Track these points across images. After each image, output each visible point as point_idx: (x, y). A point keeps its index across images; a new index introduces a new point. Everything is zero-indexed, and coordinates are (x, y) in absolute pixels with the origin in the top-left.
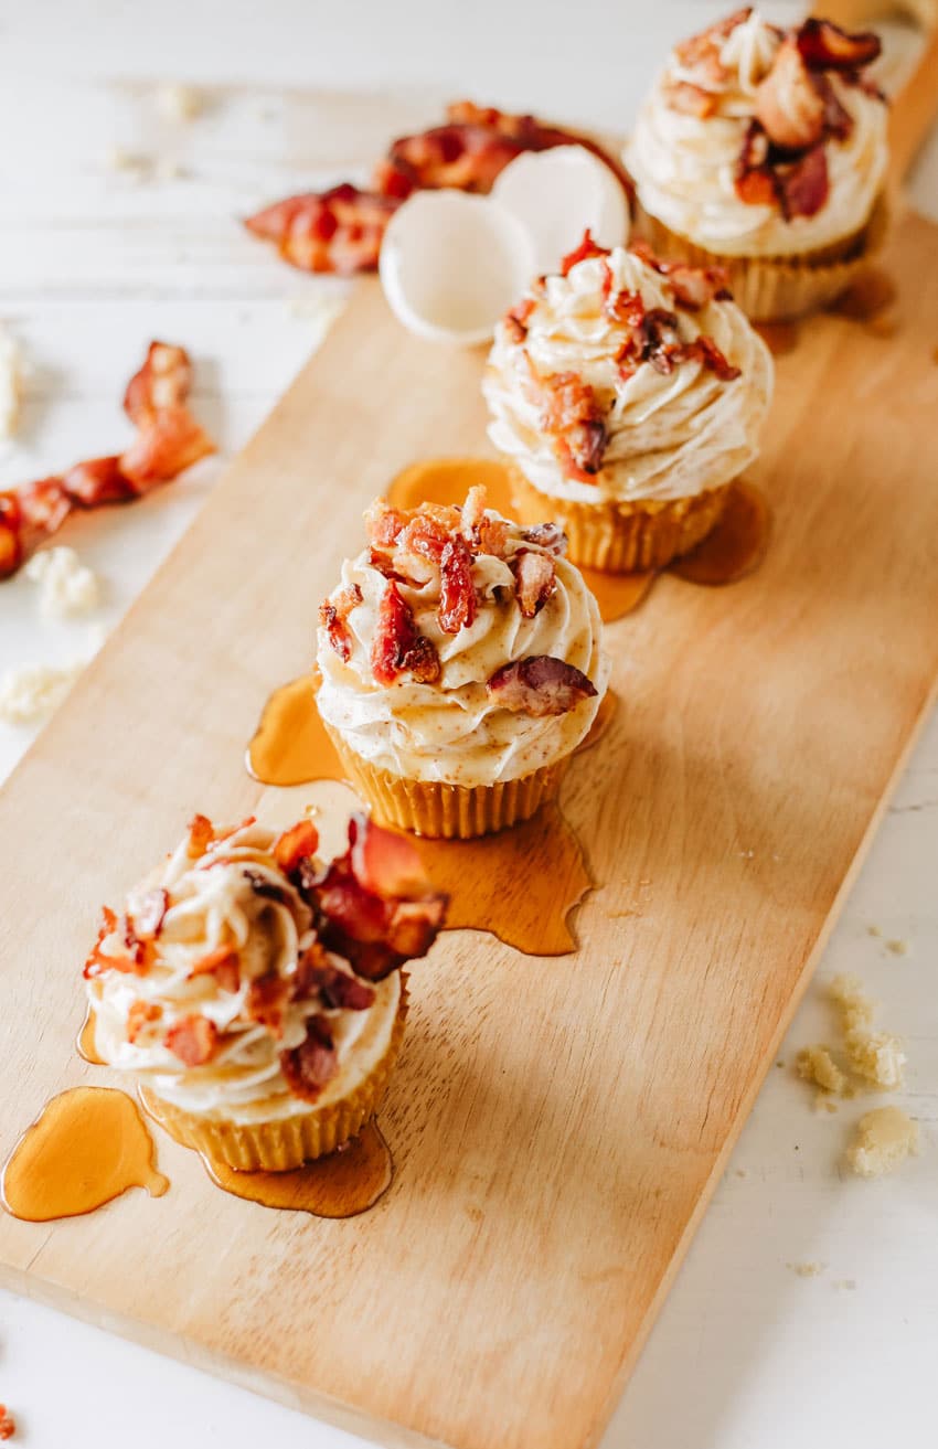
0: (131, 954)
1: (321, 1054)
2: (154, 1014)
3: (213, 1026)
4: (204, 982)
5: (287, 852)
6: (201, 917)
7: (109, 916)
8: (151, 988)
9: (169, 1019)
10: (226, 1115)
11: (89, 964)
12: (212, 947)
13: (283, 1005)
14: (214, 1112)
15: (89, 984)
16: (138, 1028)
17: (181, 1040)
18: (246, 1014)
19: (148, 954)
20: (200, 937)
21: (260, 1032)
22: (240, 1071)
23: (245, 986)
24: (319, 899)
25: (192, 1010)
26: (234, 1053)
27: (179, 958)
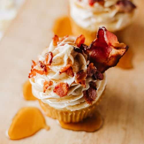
0: (42, 70)
1: (93, 91)
2: (51, 84)
3: (67, 85)
4: (64, 74)
5: (79, 42)
6: (62, 58)
7: (34, 62)
8: (49, 77)
9: (55, 84)
10: (68, 109)
11: (30, 74)
12: (65, 65)
13: (85, 79)
14: (65, 108)
15: (30, 79)
16: (46, 88)
17: (59, 90)
18: (76, 81)
19: (47, 69)
20: (62, 63)
21: (80, 85)
22: (73, 97)
23: (75, 74)
24: (89, 53)
25: (62, 82)
26: (72, 92)
27: (56, 69)
